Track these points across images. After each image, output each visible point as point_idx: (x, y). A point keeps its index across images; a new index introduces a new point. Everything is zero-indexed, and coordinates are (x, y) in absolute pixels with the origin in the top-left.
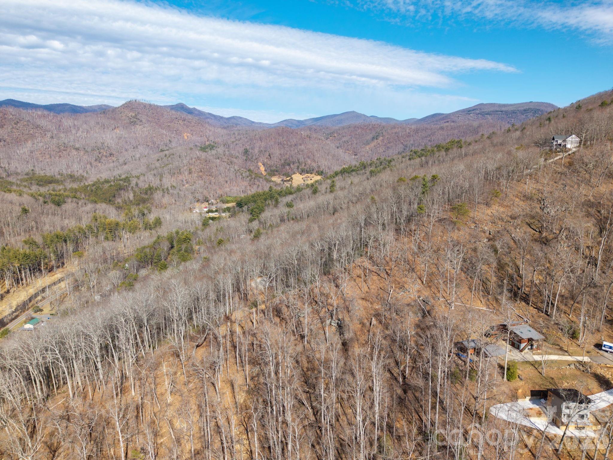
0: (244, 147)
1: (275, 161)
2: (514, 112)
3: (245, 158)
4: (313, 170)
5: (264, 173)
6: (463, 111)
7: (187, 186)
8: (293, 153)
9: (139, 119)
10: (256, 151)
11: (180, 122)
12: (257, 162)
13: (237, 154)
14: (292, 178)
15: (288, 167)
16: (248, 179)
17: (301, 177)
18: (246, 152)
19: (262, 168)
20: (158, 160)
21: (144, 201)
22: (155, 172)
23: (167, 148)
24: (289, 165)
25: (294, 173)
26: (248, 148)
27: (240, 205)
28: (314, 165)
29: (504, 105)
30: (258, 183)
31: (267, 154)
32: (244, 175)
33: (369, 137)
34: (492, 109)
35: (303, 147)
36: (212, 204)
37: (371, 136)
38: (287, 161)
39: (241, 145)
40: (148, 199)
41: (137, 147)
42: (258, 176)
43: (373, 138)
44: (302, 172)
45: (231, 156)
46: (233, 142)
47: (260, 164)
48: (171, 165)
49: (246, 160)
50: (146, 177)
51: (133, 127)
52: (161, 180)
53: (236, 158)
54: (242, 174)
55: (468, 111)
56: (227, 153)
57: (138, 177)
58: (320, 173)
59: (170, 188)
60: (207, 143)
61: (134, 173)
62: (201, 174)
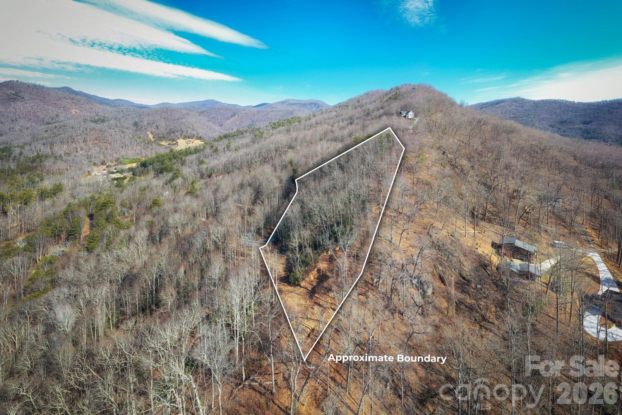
0: (134, 121)
1: (162, 130)
2: (305, 104)
3: (135, 128)
4: (193, 136)
5: (153, 140)
6: (280, 102)
7: (81, 152)
8: (177, 125)
9: (20, 96)
10: (145, 123)
11: (69, 101)
12: (146, 131)
13: (128, 126)
14: (177, 142)
15: (173, 135)
16: (142, 144)
17: (184, 141)
18: (136, 124)
19: (151, 136)
20: (46, 131)
21: (32, 169)
22: (44, 141)
23: (54, 121)
24: (174, 133)
25: (178, 139)
26: (137, 121)
27: (144, 165)
28: (194, 133)
29: (300, 101)
30: (151, 147)
31: (154, 126)
32: (138, 141)
33: (229, 115)
34: (294, 102)
35: (184, 120)
36: (110, 166)
37: (231, 114)
38: (172, 130)
39: (131, 119)
40: (36, 167)
41: (16, 120)
42: (149, 142)
43: (232, 116)
44: (185, 138)
45: (123, 127)
46: (123, 117)
47: (148, 133)
48: (63, 135)
49: (136, 130)
50: (33, 146)
51: (12, 103)
52: (51, 149)
53: (127, 129)
54: (136, 141)
55: (283, 103)
56: (119, 125)
57: (22, 147)
58: (200, 138)
59: (63, 155)
60: (97, 118)
61: (15, 143)
62: (96, 141)
